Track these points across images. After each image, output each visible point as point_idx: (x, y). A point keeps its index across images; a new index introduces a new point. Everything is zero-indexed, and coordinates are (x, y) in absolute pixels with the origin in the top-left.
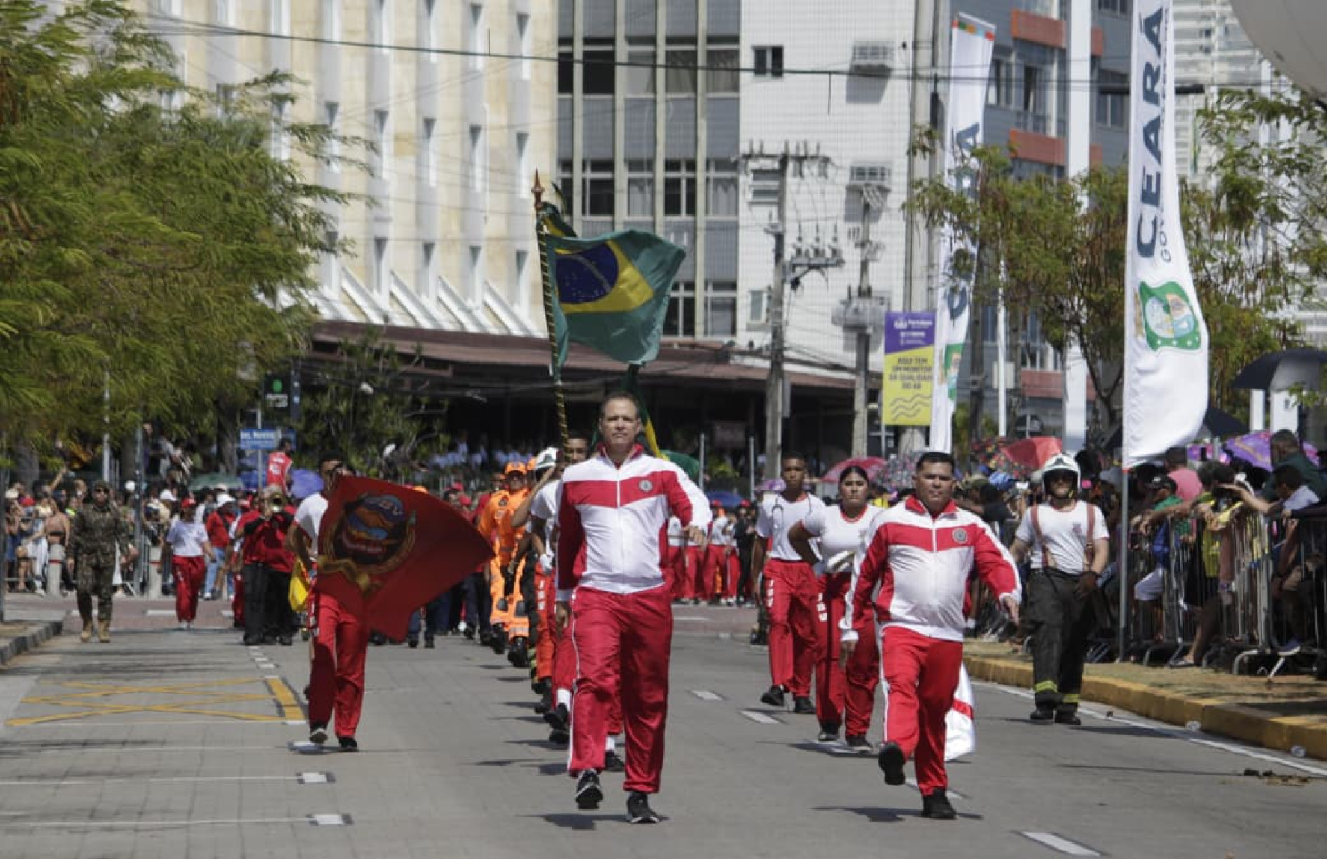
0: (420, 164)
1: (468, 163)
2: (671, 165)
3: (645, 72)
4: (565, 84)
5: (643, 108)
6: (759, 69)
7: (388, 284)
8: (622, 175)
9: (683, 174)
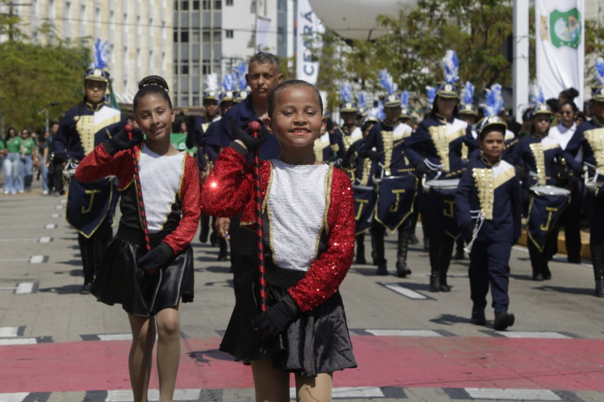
0: (136, 61)
1: (149, 61)
2: (204, 61)
3: (196, 36)
4: (175, 39)
5: (196, 47)
6: (227, 36)
7: (127, 92)
8: (191, 64)
9: (207, 64)
